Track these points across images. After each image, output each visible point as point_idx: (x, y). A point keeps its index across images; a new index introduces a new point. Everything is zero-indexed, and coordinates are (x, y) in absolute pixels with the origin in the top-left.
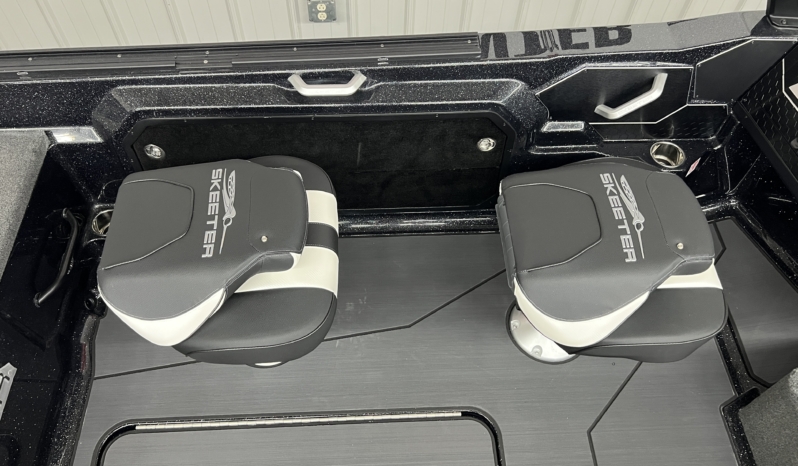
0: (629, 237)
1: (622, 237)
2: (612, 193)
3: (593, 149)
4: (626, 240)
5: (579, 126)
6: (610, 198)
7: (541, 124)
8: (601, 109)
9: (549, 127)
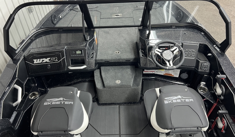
0: (66, 102)
1: (65, 103)
2: (52, 103)
3: (23, 112)
4: (66, 103)
6: (53, 104)
7: (9, 122)
8: (14, 105)
9: (12, 120)
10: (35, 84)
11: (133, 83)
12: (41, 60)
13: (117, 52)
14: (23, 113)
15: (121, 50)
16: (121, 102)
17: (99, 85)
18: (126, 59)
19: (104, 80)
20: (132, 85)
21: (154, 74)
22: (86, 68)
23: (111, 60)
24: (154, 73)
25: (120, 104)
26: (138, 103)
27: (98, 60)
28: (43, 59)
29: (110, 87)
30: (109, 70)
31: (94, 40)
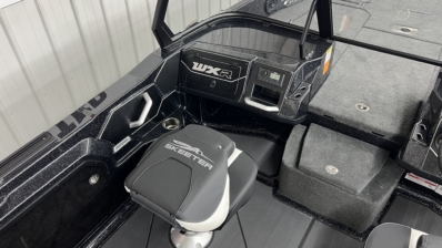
0: (201, 160)
1: (199, 162)
2: (177, 150)
5: (128, 139)
6: (178, 152)
7: (112, 150)
8: (132, 125)
9: (116, 149)
10: (183, 105)
11: (366, 188)
12: (206, 66)
13: (363, 105)
14: (140, 145)
15: (374, 105)
16: (323, 214)
17: (288, 158)
18: (376, 129)
19: (303, 152)
20: (359, 191)
21: (433, 191)
22: (277, 112)
23: (340, 118)
24: (433, 188)
25: (317, 216)
26: (358, 235)
27: (312, 107)
28: (210, 67)
29: (308, 173)
30: (326, 136)
31: (319, 63)
